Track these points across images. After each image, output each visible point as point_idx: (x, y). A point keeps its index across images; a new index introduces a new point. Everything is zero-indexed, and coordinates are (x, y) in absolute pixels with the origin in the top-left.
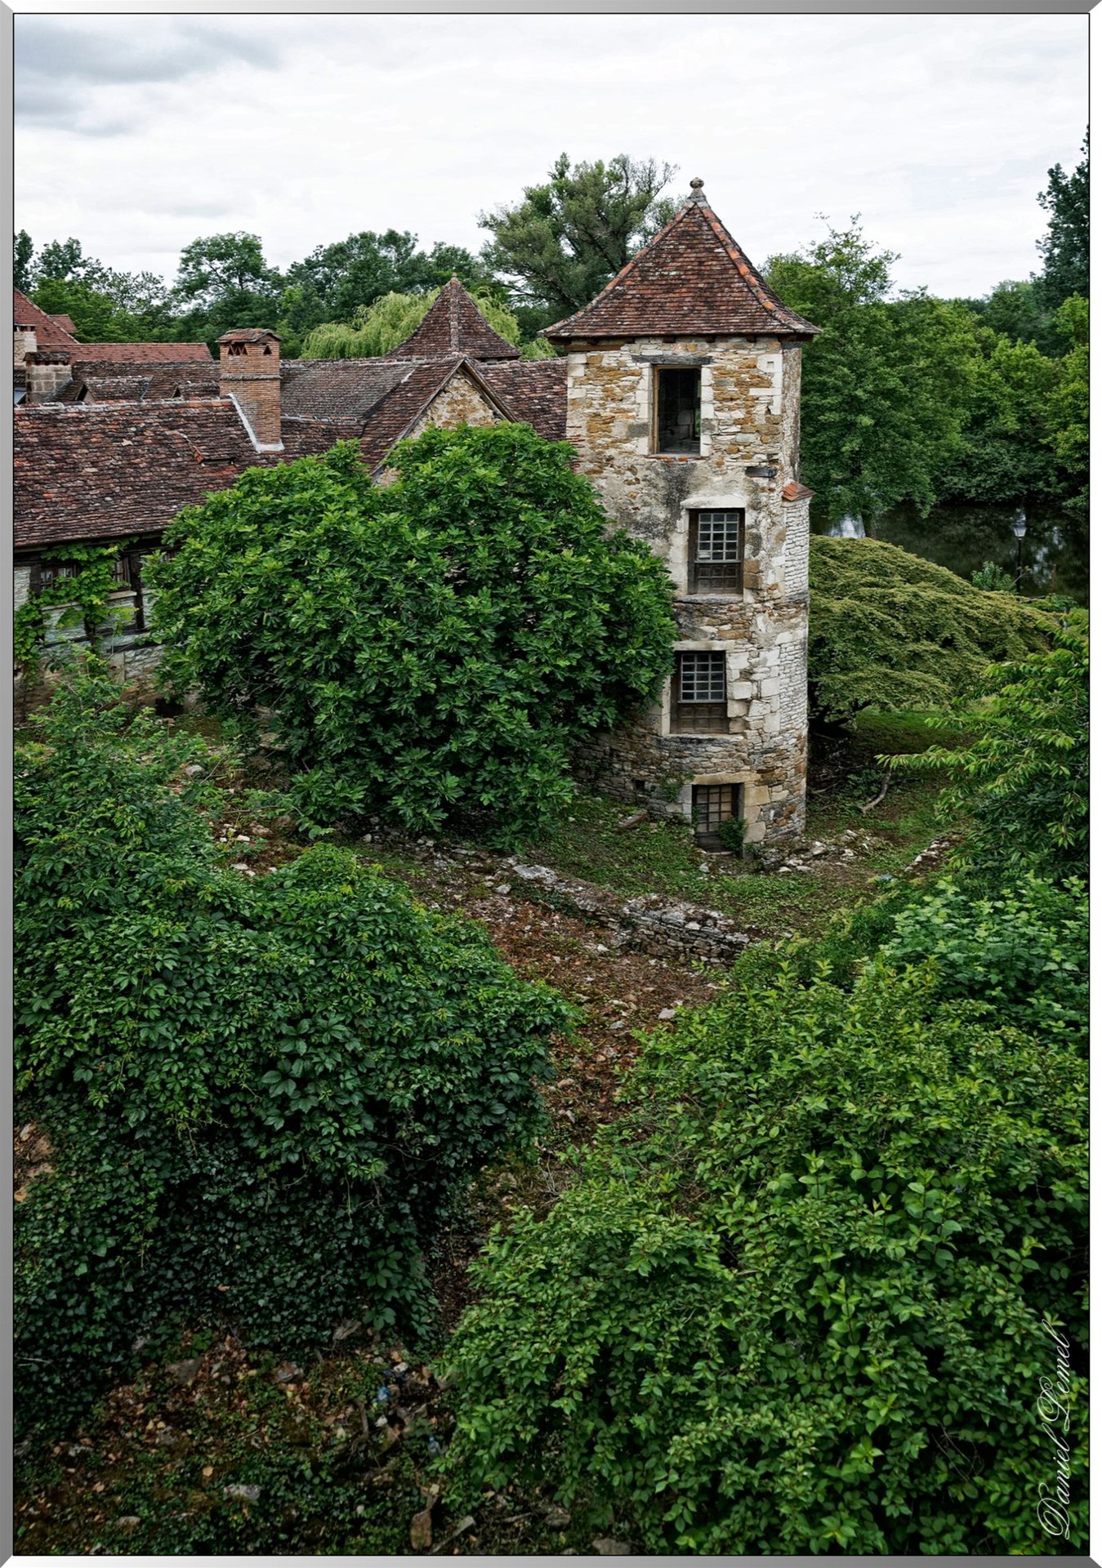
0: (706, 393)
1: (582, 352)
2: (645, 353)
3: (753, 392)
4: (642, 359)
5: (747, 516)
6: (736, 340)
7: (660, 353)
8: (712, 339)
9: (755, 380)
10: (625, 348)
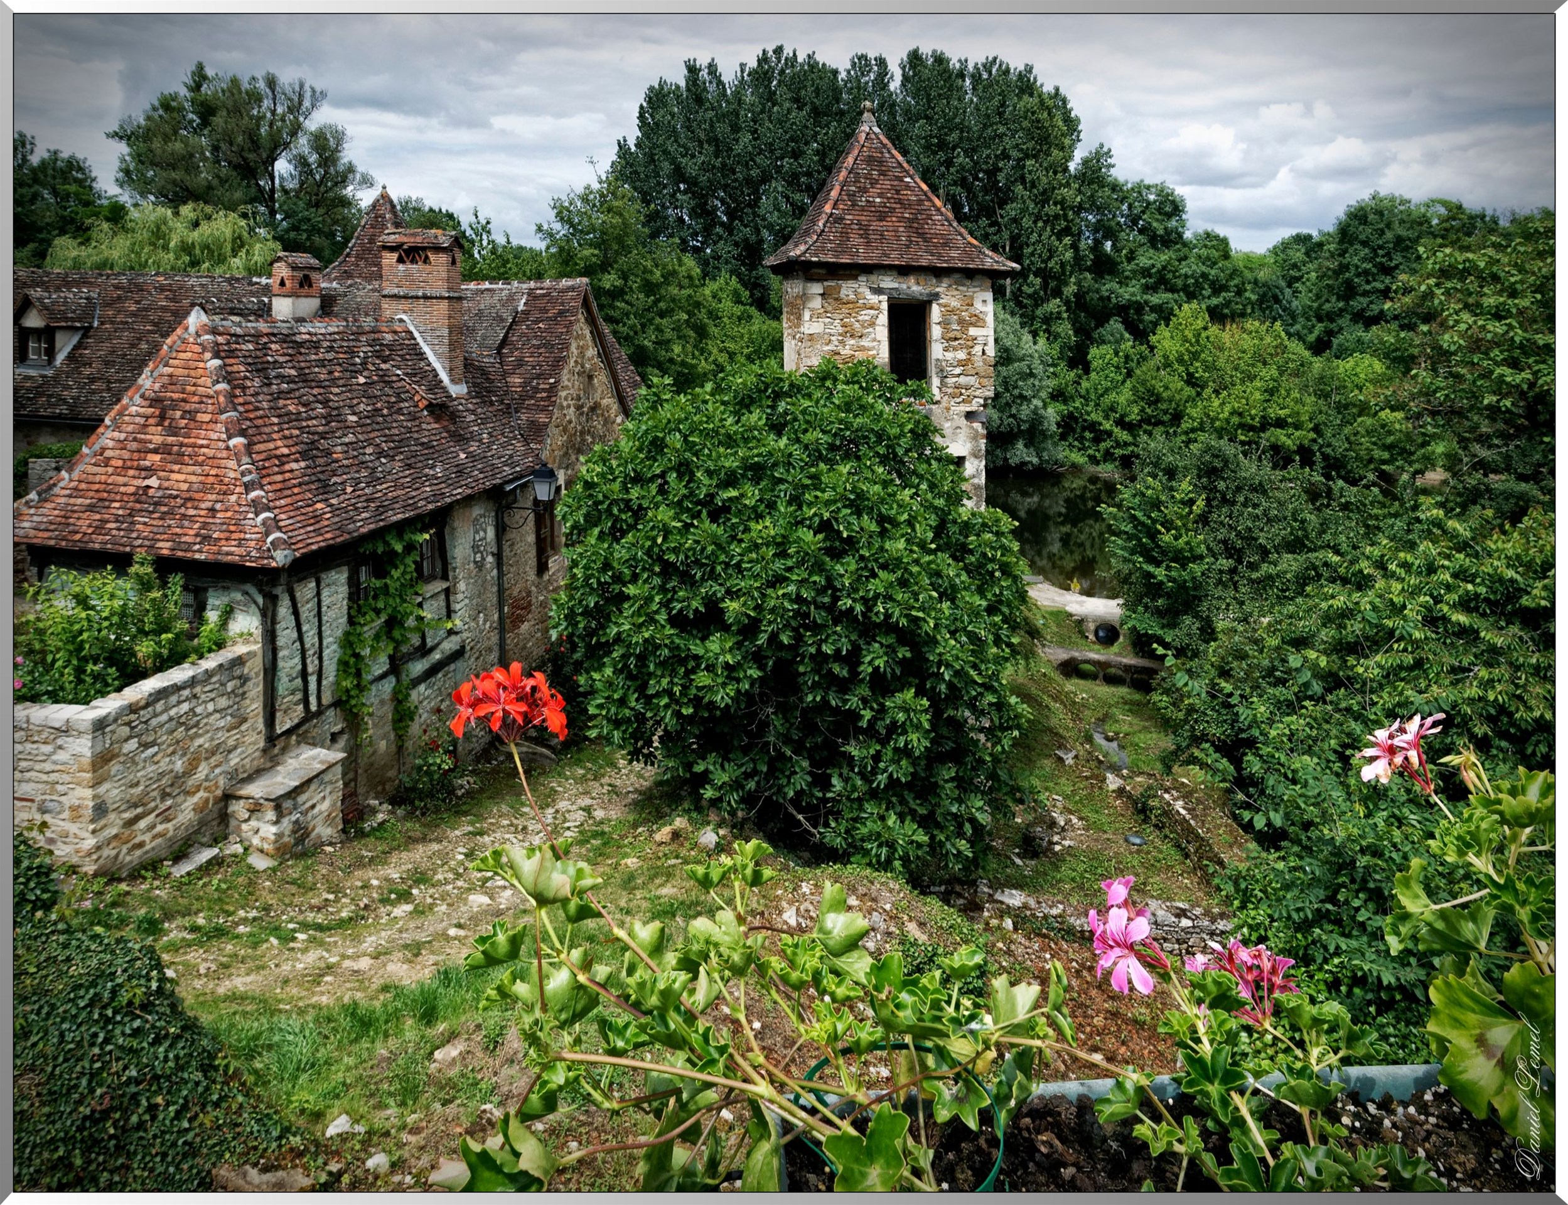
0: (936, 332)
1: (818, 280)
2: (883, 285)
3: (973, 331)
4: (878, 291)
5: (967, 464)
6: (957, 276)
7: (896, 285)
8: (939, 273)
9: (974, 319)
10: (862, 278)
